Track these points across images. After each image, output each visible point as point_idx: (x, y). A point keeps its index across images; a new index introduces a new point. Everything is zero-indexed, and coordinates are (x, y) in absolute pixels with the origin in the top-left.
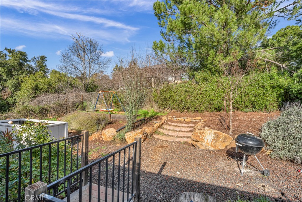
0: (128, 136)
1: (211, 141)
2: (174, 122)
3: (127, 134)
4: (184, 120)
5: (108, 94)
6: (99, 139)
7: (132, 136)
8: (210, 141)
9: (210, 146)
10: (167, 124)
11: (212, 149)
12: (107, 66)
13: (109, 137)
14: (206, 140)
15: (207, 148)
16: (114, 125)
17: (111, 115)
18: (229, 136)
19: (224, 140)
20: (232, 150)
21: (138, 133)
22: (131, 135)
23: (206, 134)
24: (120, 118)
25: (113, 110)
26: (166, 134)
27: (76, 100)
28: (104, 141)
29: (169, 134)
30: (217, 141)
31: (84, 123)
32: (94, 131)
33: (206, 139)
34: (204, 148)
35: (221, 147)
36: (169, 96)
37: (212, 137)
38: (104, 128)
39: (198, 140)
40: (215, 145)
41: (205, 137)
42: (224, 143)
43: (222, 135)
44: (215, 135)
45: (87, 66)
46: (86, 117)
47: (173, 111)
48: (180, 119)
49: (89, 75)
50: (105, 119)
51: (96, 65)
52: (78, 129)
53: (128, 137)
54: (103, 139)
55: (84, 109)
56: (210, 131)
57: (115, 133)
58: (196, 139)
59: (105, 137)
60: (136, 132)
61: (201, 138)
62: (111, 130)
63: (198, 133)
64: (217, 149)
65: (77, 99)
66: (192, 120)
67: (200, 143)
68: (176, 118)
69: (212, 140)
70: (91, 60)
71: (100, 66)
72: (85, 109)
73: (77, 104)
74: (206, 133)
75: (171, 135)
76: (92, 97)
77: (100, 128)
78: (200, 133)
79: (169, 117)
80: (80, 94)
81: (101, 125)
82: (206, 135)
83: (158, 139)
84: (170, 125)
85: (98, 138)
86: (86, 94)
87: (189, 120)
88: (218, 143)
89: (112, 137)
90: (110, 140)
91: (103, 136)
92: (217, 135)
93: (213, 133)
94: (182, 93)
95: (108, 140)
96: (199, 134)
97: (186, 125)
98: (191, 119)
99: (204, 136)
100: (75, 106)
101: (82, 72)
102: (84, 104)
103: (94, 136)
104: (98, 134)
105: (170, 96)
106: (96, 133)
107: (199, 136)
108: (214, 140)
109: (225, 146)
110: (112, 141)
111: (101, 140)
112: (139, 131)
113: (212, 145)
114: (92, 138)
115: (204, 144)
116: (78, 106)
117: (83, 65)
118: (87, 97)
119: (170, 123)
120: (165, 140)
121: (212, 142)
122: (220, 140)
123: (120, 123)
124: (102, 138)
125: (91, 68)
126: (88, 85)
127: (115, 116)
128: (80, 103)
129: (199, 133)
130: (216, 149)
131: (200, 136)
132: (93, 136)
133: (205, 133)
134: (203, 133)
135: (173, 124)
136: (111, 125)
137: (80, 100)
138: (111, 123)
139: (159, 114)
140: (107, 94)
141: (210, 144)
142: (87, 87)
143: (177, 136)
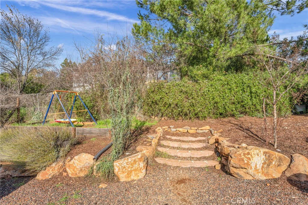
0: (120, 167)
1: (261, 166)
2: (173, 135)
3: (117, 164)
4: (186, 131)
5: (64, 96)
6: (61, 174)
7: (127, 166)
8: (259, 167)
9: (260, 174)
10: (165, 139)
11: (264, 178)
12: (56, 57)
13: (81, 170)
14: (253, 166)
15: (256, 177)
16: (84, 146)
17: (75, 128)
18: (284, 157)
19: (279, 163)
20: (296, 178)
21: (137, 160)
22: (125, 164)
23: (253, 155)
24: (92, 133)
25: (75, 120)
26: (173, 155)
27: (7, 106)
28: (70, 177)
29: (178, 155)
30: (268, 165)
31: (30, 148)
32: (49, 161)
33: (253, 163)
34: (251, 178)
35: (277, 175)
36: (159, 98)
37: (262, 159)
38: (69, 154)
39: (243, 166)
40: (267, 172)
41: (252, 161)
42: (279, 167)
43: (274, 156)
44: (265, 155)
45: (24, 56)
46: (32, 135)
47: (163, 119)
48: (181, 129)
49: (28, 69)
50: (68, 137)
51: (38, 56)
52: (18, 160)
53: (119, 169)
54: (68, 175)
55: (21, 120)
56: (258, 151)
57: (92, 162)
58: (240, 165)
59: (74, 170)
60: (134, 159)
61: (246, 162)
62: (84, 156)
63: (240, 155)
64: (271, 178)
65: (8, 103)
66: (198, 131)
67: (244, 170)
68: (175, 130)
69: (263, 163)
70: (30, 48)
71: (46, 57)
72: (23, 119)
73: (8, 112)
74: (252, 153)
75: (180, 156)
76: (36, 100)
77: (61, 154)
78: (244, 154)
79: (164, 128)
80: (13, 96)
81: (62, 149)
82: (252, 157)
83: (165, 165)
84: (171, 140)
85: (58, 174)
86: (25, 96)
87: (193, 131)
88: (271, 168)
89: (86, 169)
90: (82, 175)
91: (69, 168)
92: (269, 156)
93: (262, 154)
94: (176, 94)
95: (78, 175)
96: (243, 157)
97: (194, 139)
98: (196, 130)
99: (250, 159)
100: (6, 114)
101: (16, 64)
102: (22, 111)
103: (51, 170)
104: (58, 165)
105: (161, 98)
106: (54, 165)
107: (243, 160)
108: (264, 163)
109: (281, 172)
110: (87, 176)
111: (66, 177)
112: (139, 157)
113: (263, 173)
114: (47, 174)
115: (251, 171)
116: (11, 115)
117: (17, 55)
118: (27, 101)
119: (168, 137)
120: (177, 167)
121: (263, 167)
122: (274, 163)
123: (93, 141)
124: (66, 171)
125: (31, 59)
126: (25, 84)
127: (84, 130)
128: (15, 111)
129: (242, 154)
130: (269, 178)
131: (245, 160)
132: (49, 170)
133: (250, 154)
134: (248, 154)
135: (174, 138)
136: (80, 146)
137: (13, 105)
138: (79, 143)
139: (147, 124)
140: (62, 95)
141: (259, 171)
142: (24, 86)
143: (191, 158)
